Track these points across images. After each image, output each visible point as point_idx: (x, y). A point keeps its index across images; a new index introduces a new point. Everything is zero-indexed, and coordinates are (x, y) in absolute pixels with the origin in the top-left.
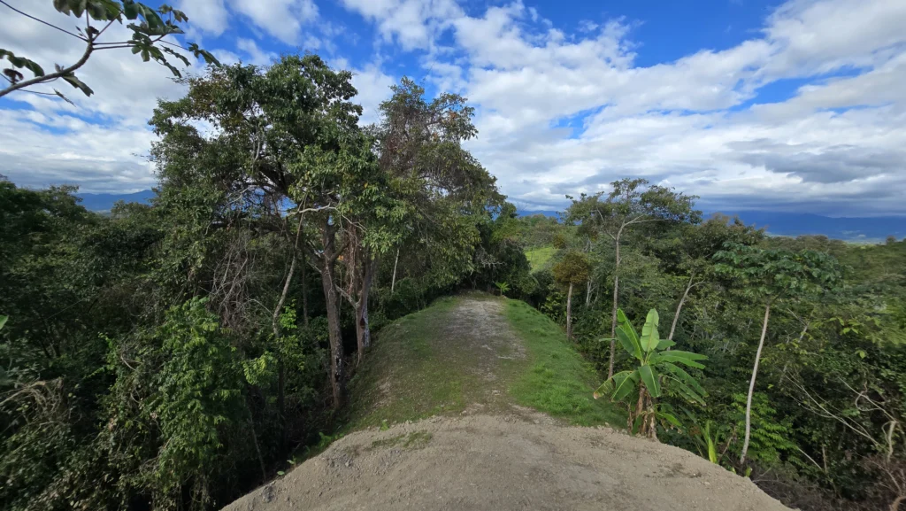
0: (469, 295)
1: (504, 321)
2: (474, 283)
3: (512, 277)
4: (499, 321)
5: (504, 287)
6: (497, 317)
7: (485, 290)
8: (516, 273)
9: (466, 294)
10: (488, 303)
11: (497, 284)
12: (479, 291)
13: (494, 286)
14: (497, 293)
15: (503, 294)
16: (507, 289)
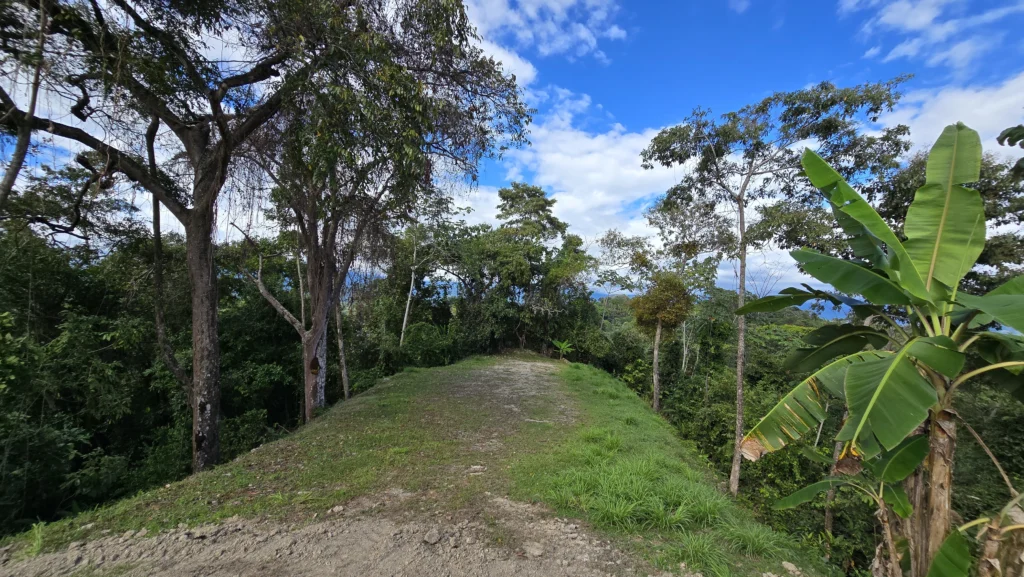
0: (515, 354)
1: (554, 381)
2: (522, 339)
3: (577, 335)
4: (548, 381)
5: (565, 347)
6: (546, 377)
7: (539, 351)
8: (582, 328)
9: (512, 355)
10: (539, 364)
11: (556, 343)
12: (529, 352)
13: (551, 345)
14: (556, 356)
15: (564, 356)
16: (570, 350)
